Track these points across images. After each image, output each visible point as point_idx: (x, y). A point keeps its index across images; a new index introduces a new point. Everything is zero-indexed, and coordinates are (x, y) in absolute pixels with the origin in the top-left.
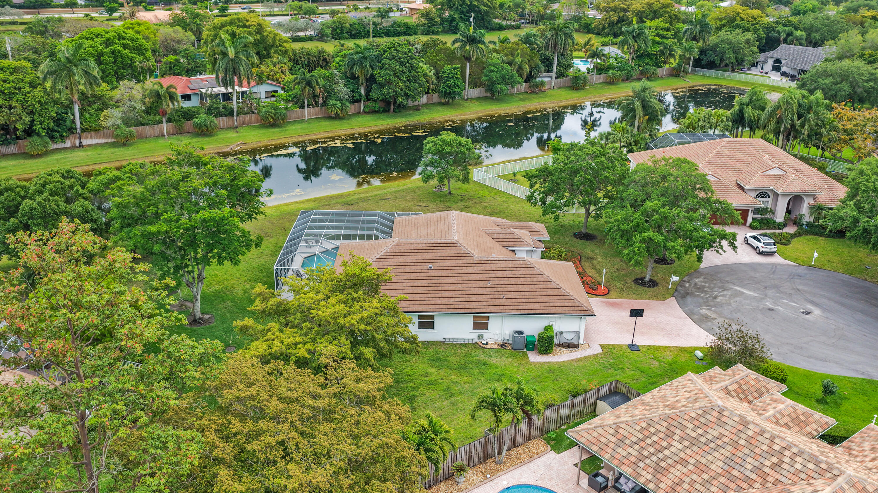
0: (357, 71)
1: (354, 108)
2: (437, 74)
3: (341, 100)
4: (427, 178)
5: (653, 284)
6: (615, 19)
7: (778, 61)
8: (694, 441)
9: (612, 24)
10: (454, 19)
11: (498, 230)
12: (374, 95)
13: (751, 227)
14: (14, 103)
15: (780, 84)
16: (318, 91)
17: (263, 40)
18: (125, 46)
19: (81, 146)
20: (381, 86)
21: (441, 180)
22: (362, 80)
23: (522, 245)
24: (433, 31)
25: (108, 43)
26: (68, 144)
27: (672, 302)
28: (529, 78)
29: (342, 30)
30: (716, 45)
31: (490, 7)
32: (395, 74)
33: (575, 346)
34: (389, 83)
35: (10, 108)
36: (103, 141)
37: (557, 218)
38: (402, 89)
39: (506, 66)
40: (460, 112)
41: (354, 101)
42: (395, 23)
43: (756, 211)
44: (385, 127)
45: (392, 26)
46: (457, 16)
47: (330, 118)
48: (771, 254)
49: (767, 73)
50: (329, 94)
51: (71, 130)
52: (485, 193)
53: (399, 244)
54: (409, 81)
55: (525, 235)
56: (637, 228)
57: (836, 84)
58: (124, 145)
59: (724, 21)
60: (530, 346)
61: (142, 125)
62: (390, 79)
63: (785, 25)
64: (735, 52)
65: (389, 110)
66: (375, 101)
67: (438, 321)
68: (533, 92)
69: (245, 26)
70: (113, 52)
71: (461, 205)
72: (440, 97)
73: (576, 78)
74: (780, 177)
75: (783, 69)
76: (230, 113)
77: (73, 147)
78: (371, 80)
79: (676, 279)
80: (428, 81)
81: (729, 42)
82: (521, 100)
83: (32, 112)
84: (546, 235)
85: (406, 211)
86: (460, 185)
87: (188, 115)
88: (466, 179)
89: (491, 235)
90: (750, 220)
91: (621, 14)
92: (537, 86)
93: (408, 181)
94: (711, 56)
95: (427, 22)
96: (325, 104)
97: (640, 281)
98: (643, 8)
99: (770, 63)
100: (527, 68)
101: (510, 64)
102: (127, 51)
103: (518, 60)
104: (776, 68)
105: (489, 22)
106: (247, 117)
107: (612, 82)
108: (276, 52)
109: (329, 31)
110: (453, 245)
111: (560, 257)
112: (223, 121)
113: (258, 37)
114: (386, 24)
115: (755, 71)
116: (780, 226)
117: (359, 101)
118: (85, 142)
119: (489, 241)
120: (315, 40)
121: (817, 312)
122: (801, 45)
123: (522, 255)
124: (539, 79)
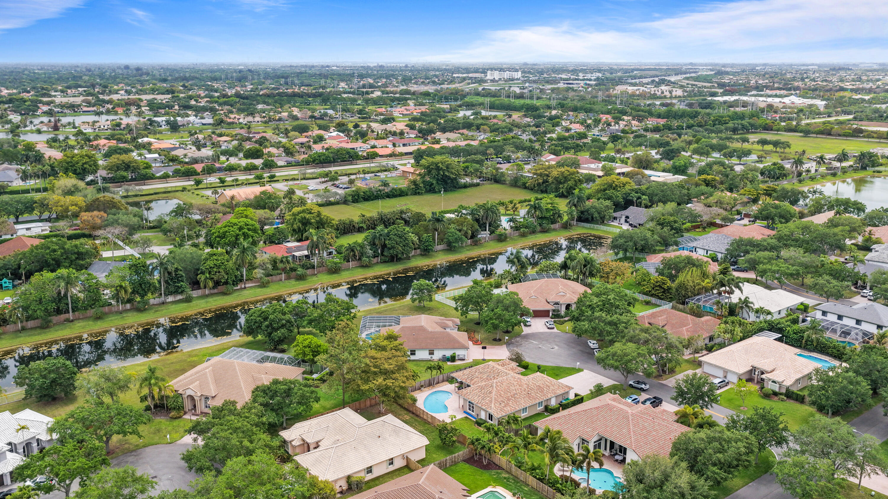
0: (377, 242)
1: (375, 260)
2: (419, 239)
3: (368, 257)
4: (413, 300)
5: (500, 340)
6: (541, 181)
7: (627, 217)
8: (481, 373)
9: (539, 184)
10: (432, 184)
11: (440, 321)
12: (385, 253)
13: (552, 318)
14: (221, 270)
16: (357, 254)
17: (321, 219)
18: (249, 229)
19: (245, 288)
20: (390, 249)
21: (420, 302)
22: (379, 246)
23: (448, 327)
24: (419, 193)
25: (240, 229)
26: (239, 287)
27: (505, 346)
28: (473, 236)
29: (358, 196)
30: (589, 209)
31: (456, 174)
32: (396, 243)
33: (464, 360)
34: (393, 247)
35: (219, 272)
36: (254, 285)
37: (466, 317)
38: (400, 250)
39: (457, 232)
40: (433, 259)
41: (374, 257)
42: (393, 189)
43: (554, 311)
44: (392, 271)
45: (391, 191)
46: (434, 182)
47: (362, 266)
48: (553, 328)
49: (621, 224)
50: (362, 254)
51: (241, 281)
52: (440, 306)
53: (403, 327)
54: (404, 246)
55: (450, 323)
56: (491, 319)
57: (626, 242)
58: (265, 287)
60: (448, 360)
61: (271, 275)
62: (394, 245)
63: (637, 193)
64: (599, 213)
65: (394, 261)
66: (386, 256)
67: (417, 352)
68: (476, 245)
69: (310, 213)
70: (243, 233)
71: (428, 312)
72: (421, 251)
73: (501, 235)
74: (563, 296)
75: (630, 222)
76: (313, 267)
77: (241, 289)
78: (384, 246)
79: (507, 338)
80: (414, 244)
81: (594, 207)
82: (467, 250)
83: (227, 274)
84: (459, 323)
85: (404, 315)
86: (428, 303)
87: (293, 270)
88: (431, 300)
89: (436, 323)
90: (551, 315)
91: (545, 178)
92: (477, 241)
93: (404, 300)
94: (586, 215)
95: (414, 187)
96: (360, 259)
97: (495, 340)
99: (623, 218)
100: (470, 232)
101: (460, 231)
102: (250, 232)
103: (465, 228)
104: (627, 221)
105: (457, 183)
106: (321, 269)
107: (523, 235)
108: (328, 226)
109: (350, 198)
110: (422, 326)
111: (464, 331)
112: (309, 272)
113: (318, 219)
114: (387, 190)
115: (615, 222)
116: (562, 317)
117: (378, 256)
118: (247, 285)
119: (435, 325)
120: (341, 204)
121: (556, 348)
123: (448, 330)
124: (479, 236)
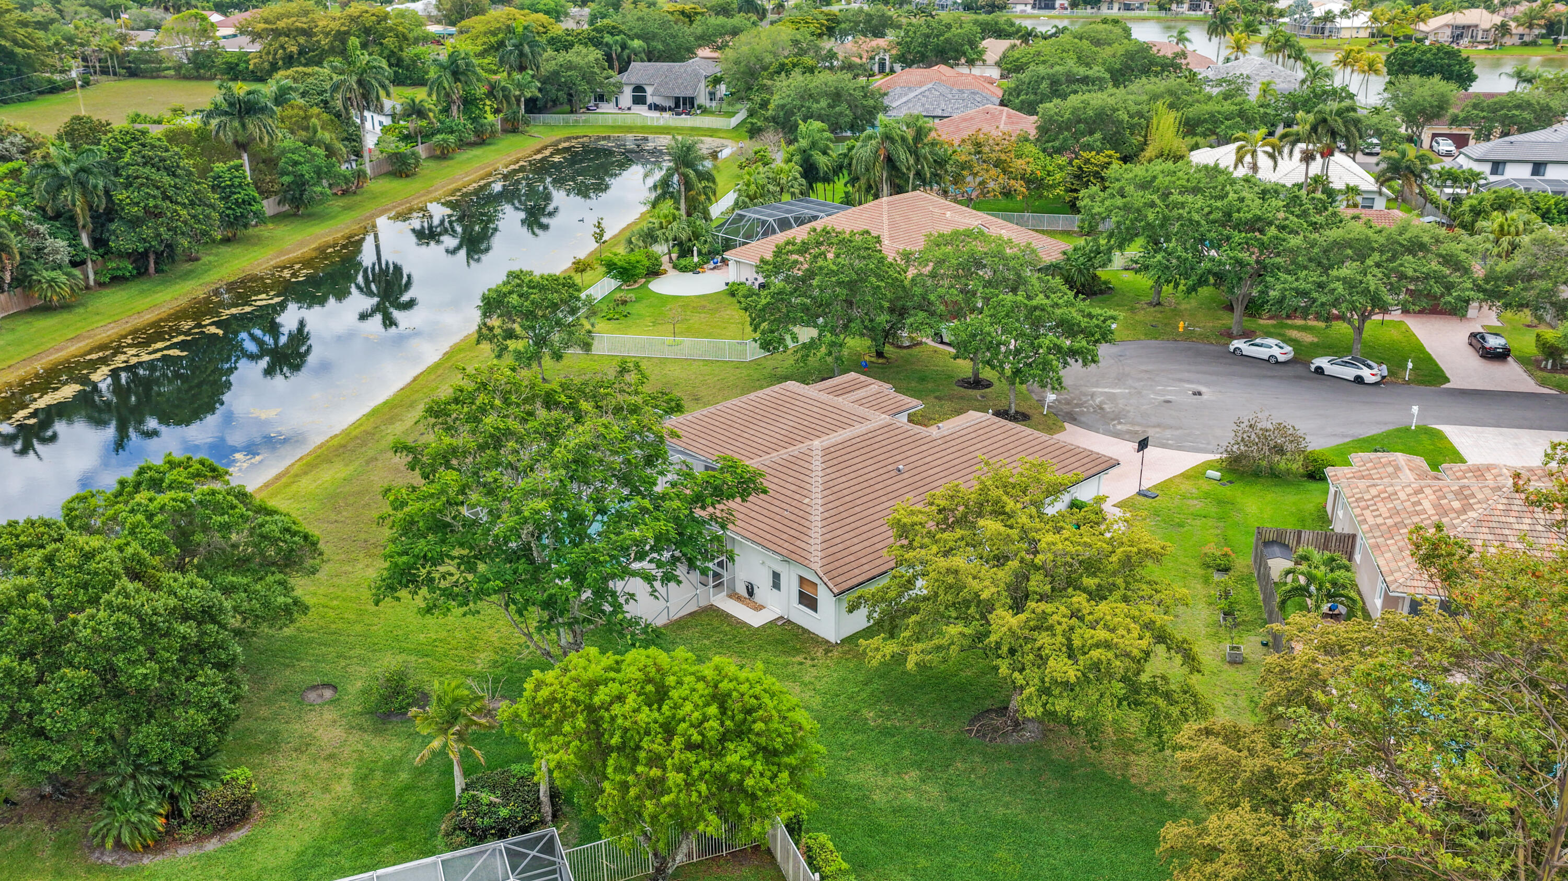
0: (71, 197)
1: (81, 278)
3: (57, 267)
6: (293, 49)
7: (639, 89)
9: (288, 59)
15: (662, 123)
20: (135, 223)
22: (86, 216)
30: (556, 74)
32: (164, 193)
34: (154, 214)
38: (185, 223)
39: (315, 150)
44: (175, 304)
49: (629, 109)
50: (23, 259)
59: (500, 36)
62: (156, 207)
65: (147, 269)
68: (346, 192)
73: (399, 157)
75: (650, 100)
91: (301, 41)
96: (17, 282)
98: (342, 24)
99: (627, 92)
104: (639, 100)
107: (443, 155)
115: (605, 108)
117: (82, 262)
122: (642, 61)
